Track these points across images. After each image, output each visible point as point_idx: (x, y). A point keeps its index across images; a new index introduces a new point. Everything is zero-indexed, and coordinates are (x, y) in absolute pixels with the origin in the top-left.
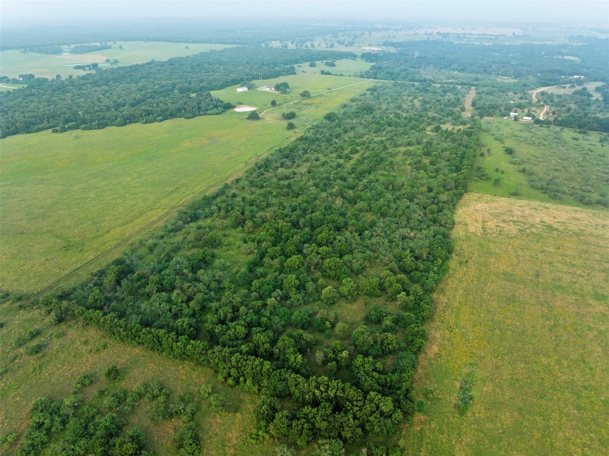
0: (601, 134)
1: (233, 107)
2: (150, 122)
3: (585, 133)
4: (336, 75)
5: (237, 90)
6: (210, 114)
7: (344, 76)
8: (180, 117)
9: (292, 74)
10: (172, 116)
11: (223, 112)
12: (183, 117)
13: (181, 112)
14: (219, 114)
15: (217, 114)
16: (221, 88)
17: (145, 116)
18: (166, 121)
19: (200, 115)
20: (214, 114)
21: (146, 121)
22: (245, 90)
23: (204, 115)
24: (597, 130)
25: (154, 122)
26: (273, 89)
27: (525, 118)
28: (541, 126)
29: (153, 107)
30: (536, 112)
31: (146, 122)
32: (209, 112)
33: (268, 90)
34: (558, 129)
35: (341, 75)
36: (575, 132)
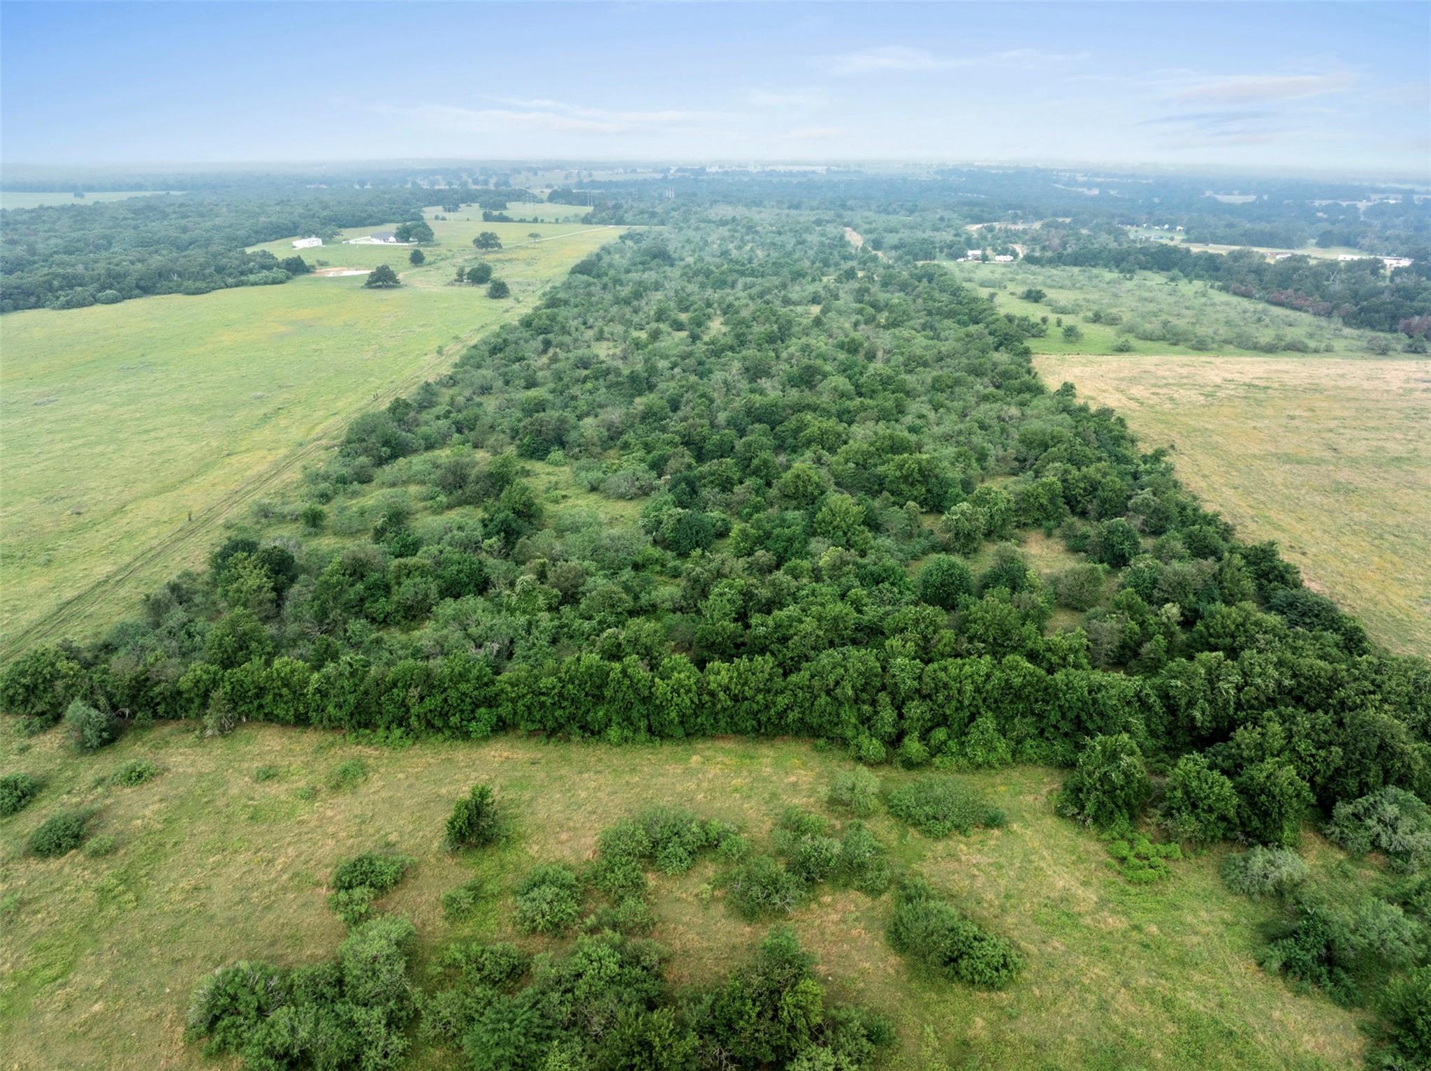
2: (81, 305)
4: (522, 221)
5: (295, 243)
6: (254, 284)
7: (542, 221)
8: (170, 291)
10: (146, 287)
11: (288, 278)
12: (176, 292)
13: (168, 279)
14: (281, 282)
15: (272, 283)
17: (61, 288)
18: (129, 302)
19: (227, 286)
20: (266, 283)
21: (68, 302)
22: (315, 244)
23: (237, 285)
25: (91, 304)
26: (392, 239)
31: (68, 305)
32: (252, 277)
33: (379, 242)
35: (535, 220)
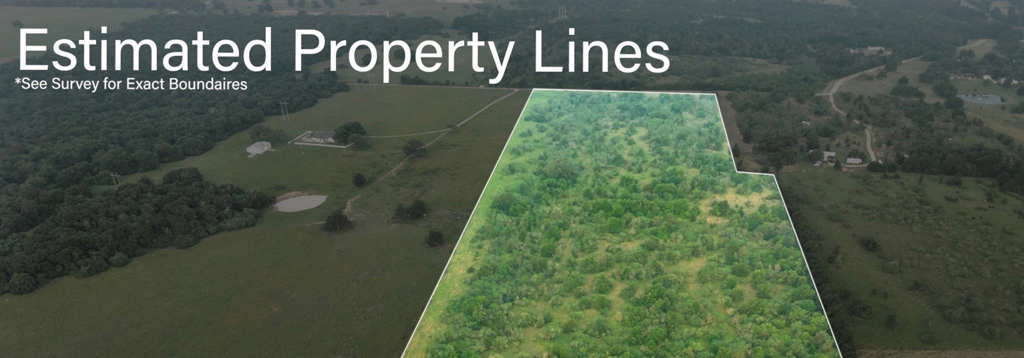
0: (980, 182)
1: (272, 201)
2: (98, 271)
3: (958, 184)
4: (436, 84)
5: (249, 150)
6: (232, 229)
8: (165, 246)
9: (341, 90)
10: (144, 245)
11: (257, 217)
12: (171, 245)
13: (161, 232)
14: (253, 225)
15: (247, 226)
16: (206, 148)
17: (80, 257)
18: (135, 261)
19: (209, 234)
20: (240, 227)
21: (89, 271)
22: (267, 149)
23: (217, 232)
24: (971, 175)
25: (106, 269)
26: (331, 140)
27: (849, 160)
28: (886, 177)
29: (83, 229)
30: (859, 144)
31: (89, 273)
32: (229, 223)
33: (318, 141)
34: (912, 179)
36: (941, 182)
